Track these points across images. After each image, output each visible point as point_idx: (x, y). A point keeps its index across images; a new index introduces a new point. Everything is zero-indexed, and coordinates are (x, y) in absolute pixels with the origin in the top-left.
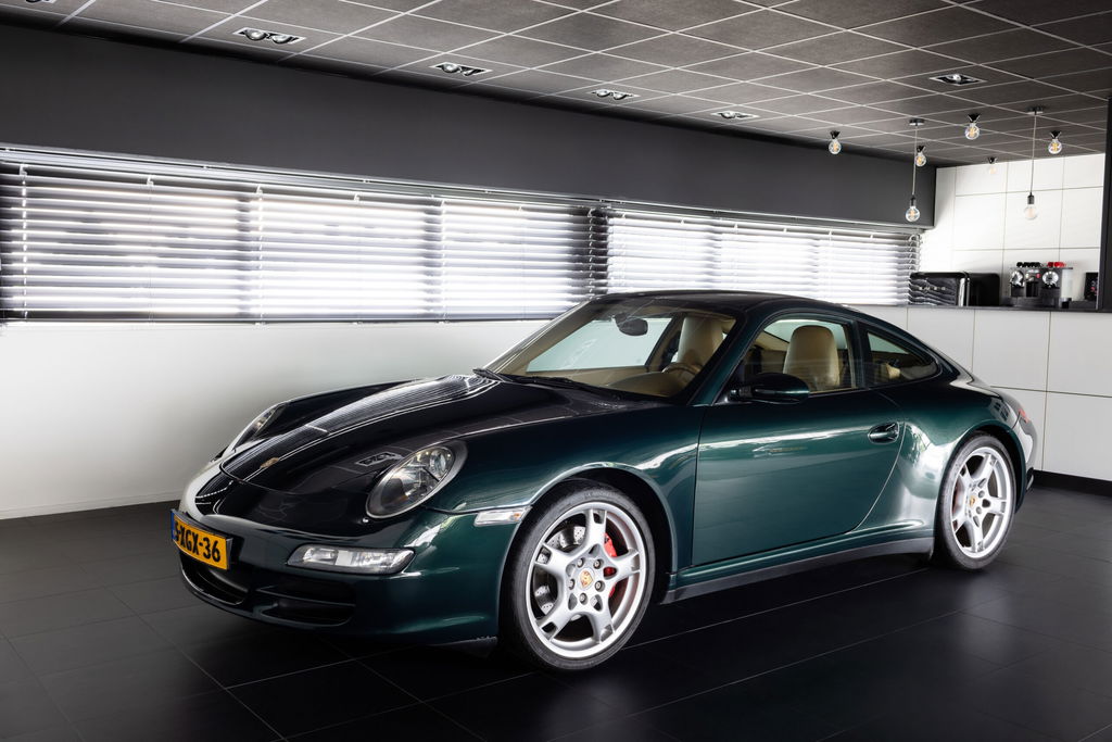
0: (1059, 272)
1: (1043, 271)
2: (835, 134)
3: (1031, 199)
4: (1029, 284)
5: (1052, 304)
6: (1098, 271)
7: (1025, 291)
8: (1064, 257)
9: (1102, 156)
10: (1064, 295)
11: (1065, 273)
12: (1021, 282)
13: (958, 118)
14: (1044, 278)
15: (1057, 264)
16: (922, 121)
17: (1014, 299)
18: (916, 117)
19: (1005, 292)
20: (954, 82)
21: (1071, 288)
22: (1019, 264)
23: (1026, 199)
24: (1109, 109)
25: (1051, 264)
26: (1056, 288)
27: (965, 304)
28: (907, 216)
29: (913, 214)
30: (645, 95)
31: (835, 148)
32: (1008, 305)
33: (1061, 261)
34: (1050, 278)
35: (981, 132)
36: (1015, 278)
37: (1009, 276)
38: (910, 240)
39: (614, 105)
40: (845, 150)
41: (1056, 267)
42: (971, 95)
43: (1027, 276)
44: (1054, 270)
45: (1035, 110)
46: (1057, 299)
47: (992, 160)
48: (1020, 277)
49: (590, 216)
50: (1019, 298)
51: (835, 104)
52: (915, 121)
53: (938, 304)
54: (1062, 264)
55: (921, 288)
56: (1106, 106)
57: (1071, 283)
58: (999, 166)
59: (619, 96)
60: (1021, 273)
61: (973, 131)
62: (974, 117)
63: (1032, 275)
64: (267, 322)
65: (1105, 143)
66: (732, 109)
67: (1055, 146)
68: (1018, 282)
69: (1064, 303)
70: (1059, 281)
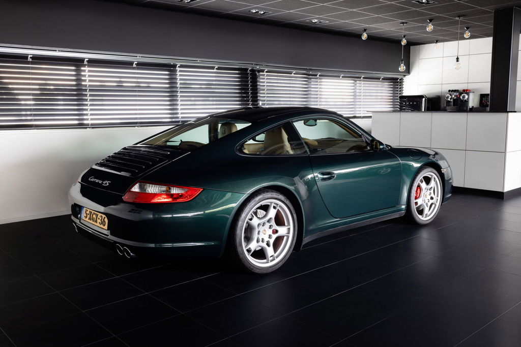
0: (468, 94)
1: (461, 94)
2: (365, 30)
3: (458, 59)
4: (454, 100)
5: (465, 109)
6: (489, 93)
7: (452, 104)
8: (470, 87)
9: (491, 39)
10: (471, 105)
11: (471, 95)
12: (451, 99)
13: (424, 21)
14: (461, 97)
15: (467, 90)
16: (406, 23)
17: (447, 107)
18: (403, 21)
19: (443, 104)
20: (423, 3)
21: (473, 101)
22: (449, 91)
23: (456, 60)
24: (495, 15)
25: (464, 90)
26: (467, 102)
27: (425, 110)
28: (400, 69)
29: (402, 68)
30: (274, 11)
31: (364, 37)
32: (444, 110)
33: (469, 89)
34: (464, 97)
35: (434, 28)
36: (448, 97)
37: (444, 96)
38: (398, 80)
39: (259, 17)
40: (370, 37)
41: (466, 92)
42: (431, 10)
43: (453, 96)
44: (466, 93)
45: (459, 17)
46: (467, 107)
47: (437, 42)
48: (450, 97)
49: (249, 72)
50: (450, 107)
51: (366, 15)
52: (403, 23)
53: (412, 110)
54: (470, 90)
55: (404, 103)
56: (493, 14)
57: (473, 99)
58: (440, 44)
59: (262, 13)
60: (451, 95)
61: (430, 28)
62: (431, 21)
63: (455, 96)
64: (93, 128)
65: (492, 32)
66: (316, 19)
67: (467, 34)
68: (449, 99)
69: (470, 109)
70: (468, 98)
